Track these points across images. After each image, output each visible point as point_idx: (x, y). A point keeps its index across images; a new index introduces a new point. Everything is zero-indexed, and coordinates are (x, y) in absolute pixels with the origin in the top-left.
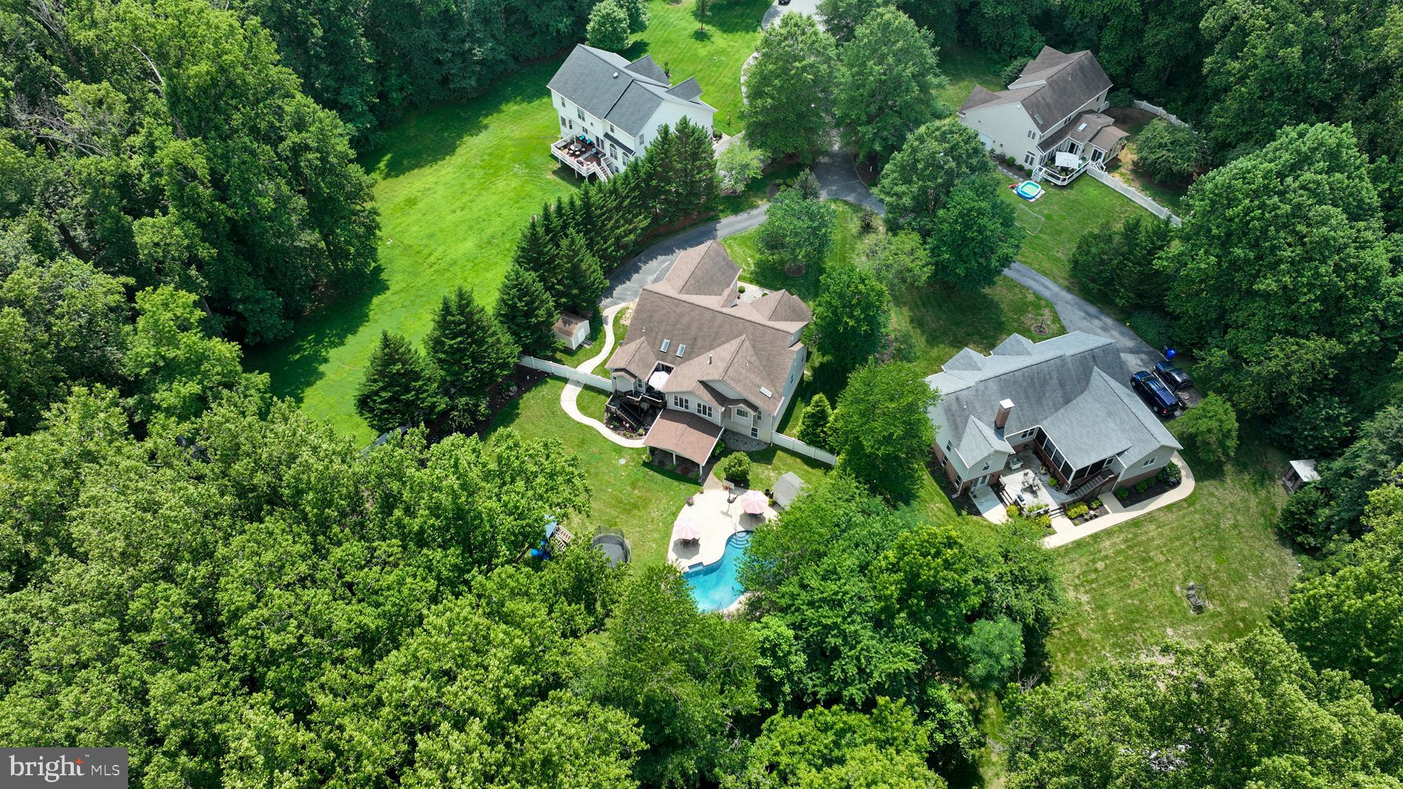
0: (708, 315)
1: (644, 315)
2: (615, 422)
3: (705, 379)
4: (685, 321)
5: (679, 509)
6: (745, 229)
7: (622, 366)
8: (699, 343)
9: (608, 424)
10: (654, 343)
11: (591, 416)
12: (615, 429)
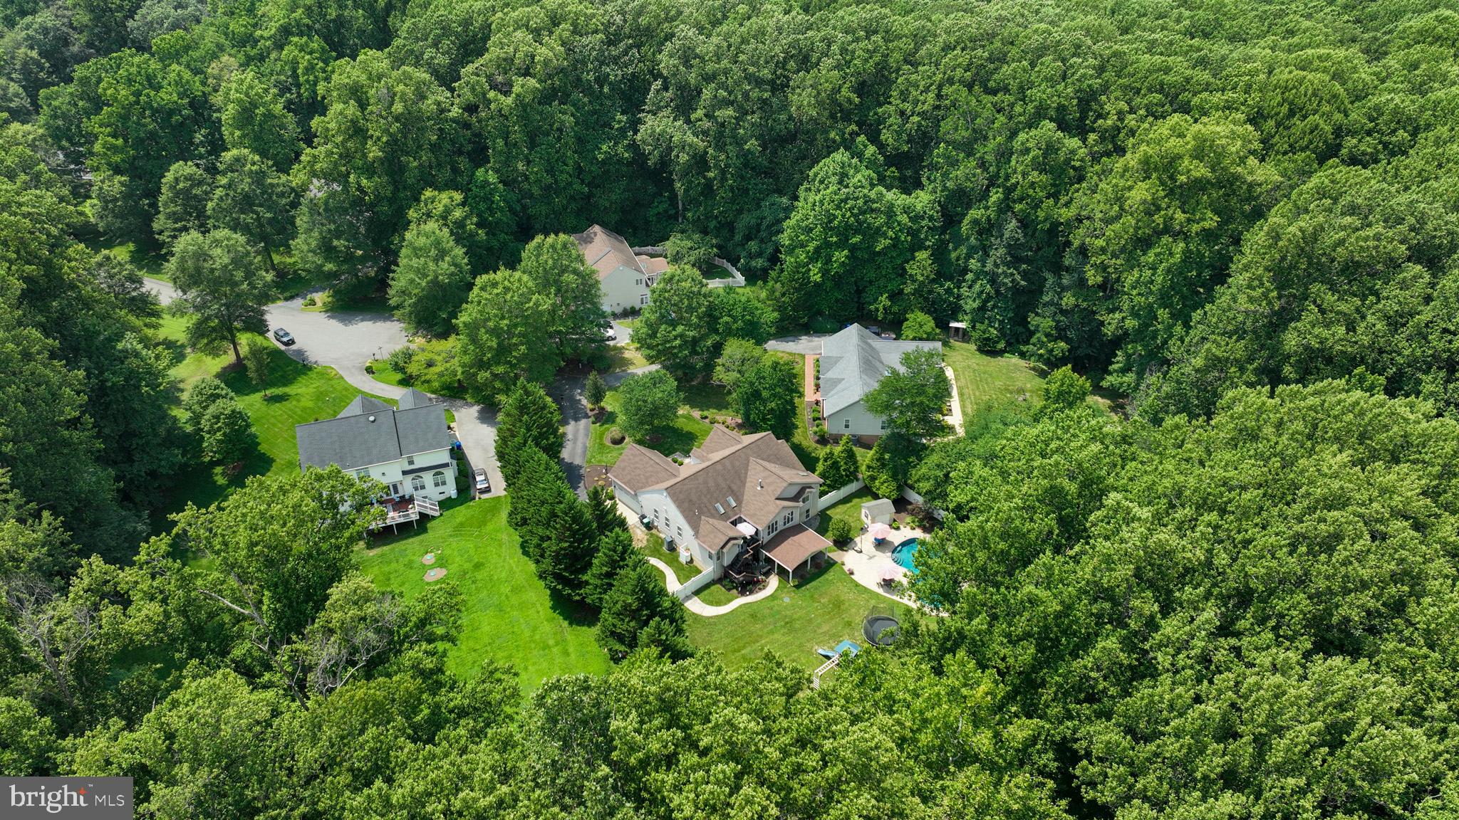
0: (719, 467)
1: (686, 504)
2: (747, 586)
3: (777, 493)
4: (711, 483)
5: (853, 581)
6: (585, 448)
7: (725, 539)
8: (734, 487)
9: (743, 593)
10: (715, 514)
11: (729, 601)
12: (751, 592)
